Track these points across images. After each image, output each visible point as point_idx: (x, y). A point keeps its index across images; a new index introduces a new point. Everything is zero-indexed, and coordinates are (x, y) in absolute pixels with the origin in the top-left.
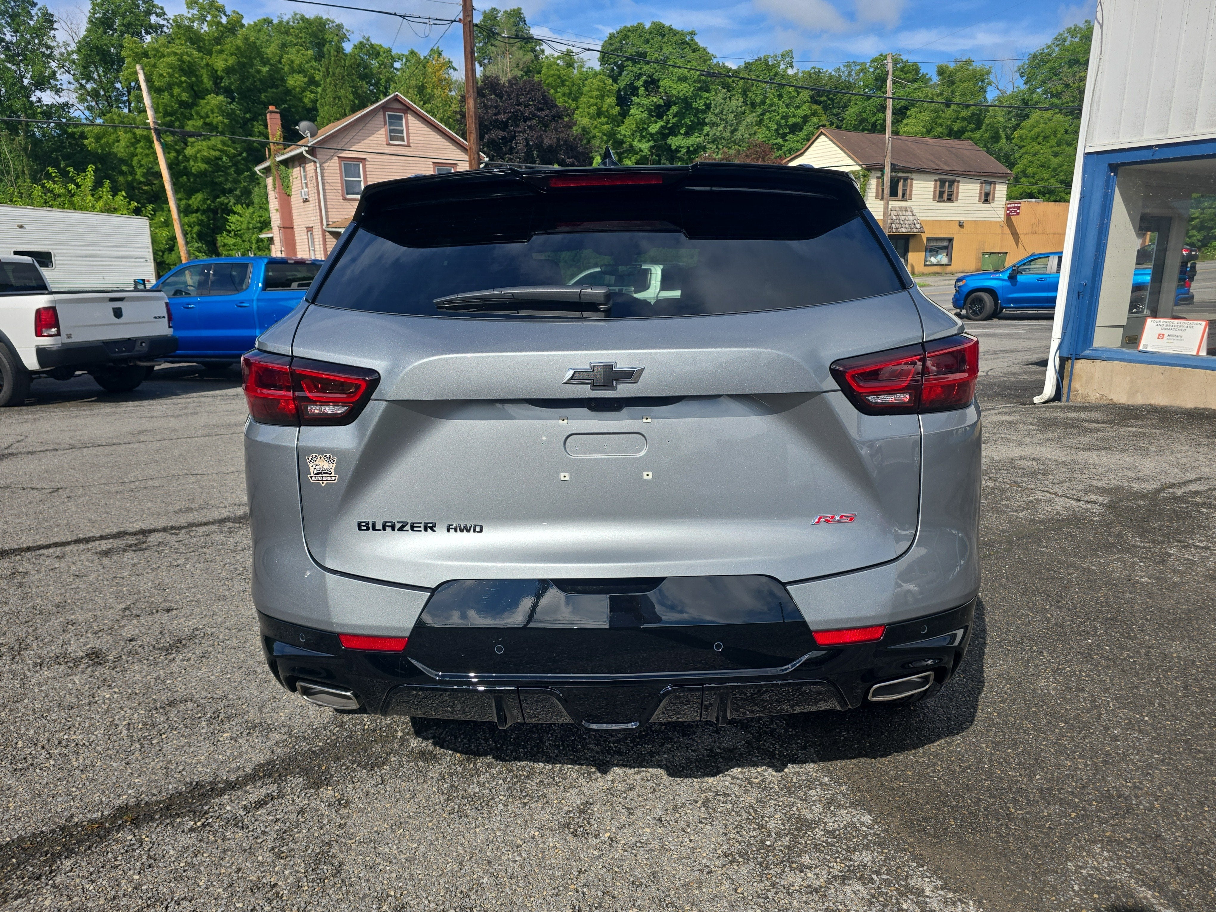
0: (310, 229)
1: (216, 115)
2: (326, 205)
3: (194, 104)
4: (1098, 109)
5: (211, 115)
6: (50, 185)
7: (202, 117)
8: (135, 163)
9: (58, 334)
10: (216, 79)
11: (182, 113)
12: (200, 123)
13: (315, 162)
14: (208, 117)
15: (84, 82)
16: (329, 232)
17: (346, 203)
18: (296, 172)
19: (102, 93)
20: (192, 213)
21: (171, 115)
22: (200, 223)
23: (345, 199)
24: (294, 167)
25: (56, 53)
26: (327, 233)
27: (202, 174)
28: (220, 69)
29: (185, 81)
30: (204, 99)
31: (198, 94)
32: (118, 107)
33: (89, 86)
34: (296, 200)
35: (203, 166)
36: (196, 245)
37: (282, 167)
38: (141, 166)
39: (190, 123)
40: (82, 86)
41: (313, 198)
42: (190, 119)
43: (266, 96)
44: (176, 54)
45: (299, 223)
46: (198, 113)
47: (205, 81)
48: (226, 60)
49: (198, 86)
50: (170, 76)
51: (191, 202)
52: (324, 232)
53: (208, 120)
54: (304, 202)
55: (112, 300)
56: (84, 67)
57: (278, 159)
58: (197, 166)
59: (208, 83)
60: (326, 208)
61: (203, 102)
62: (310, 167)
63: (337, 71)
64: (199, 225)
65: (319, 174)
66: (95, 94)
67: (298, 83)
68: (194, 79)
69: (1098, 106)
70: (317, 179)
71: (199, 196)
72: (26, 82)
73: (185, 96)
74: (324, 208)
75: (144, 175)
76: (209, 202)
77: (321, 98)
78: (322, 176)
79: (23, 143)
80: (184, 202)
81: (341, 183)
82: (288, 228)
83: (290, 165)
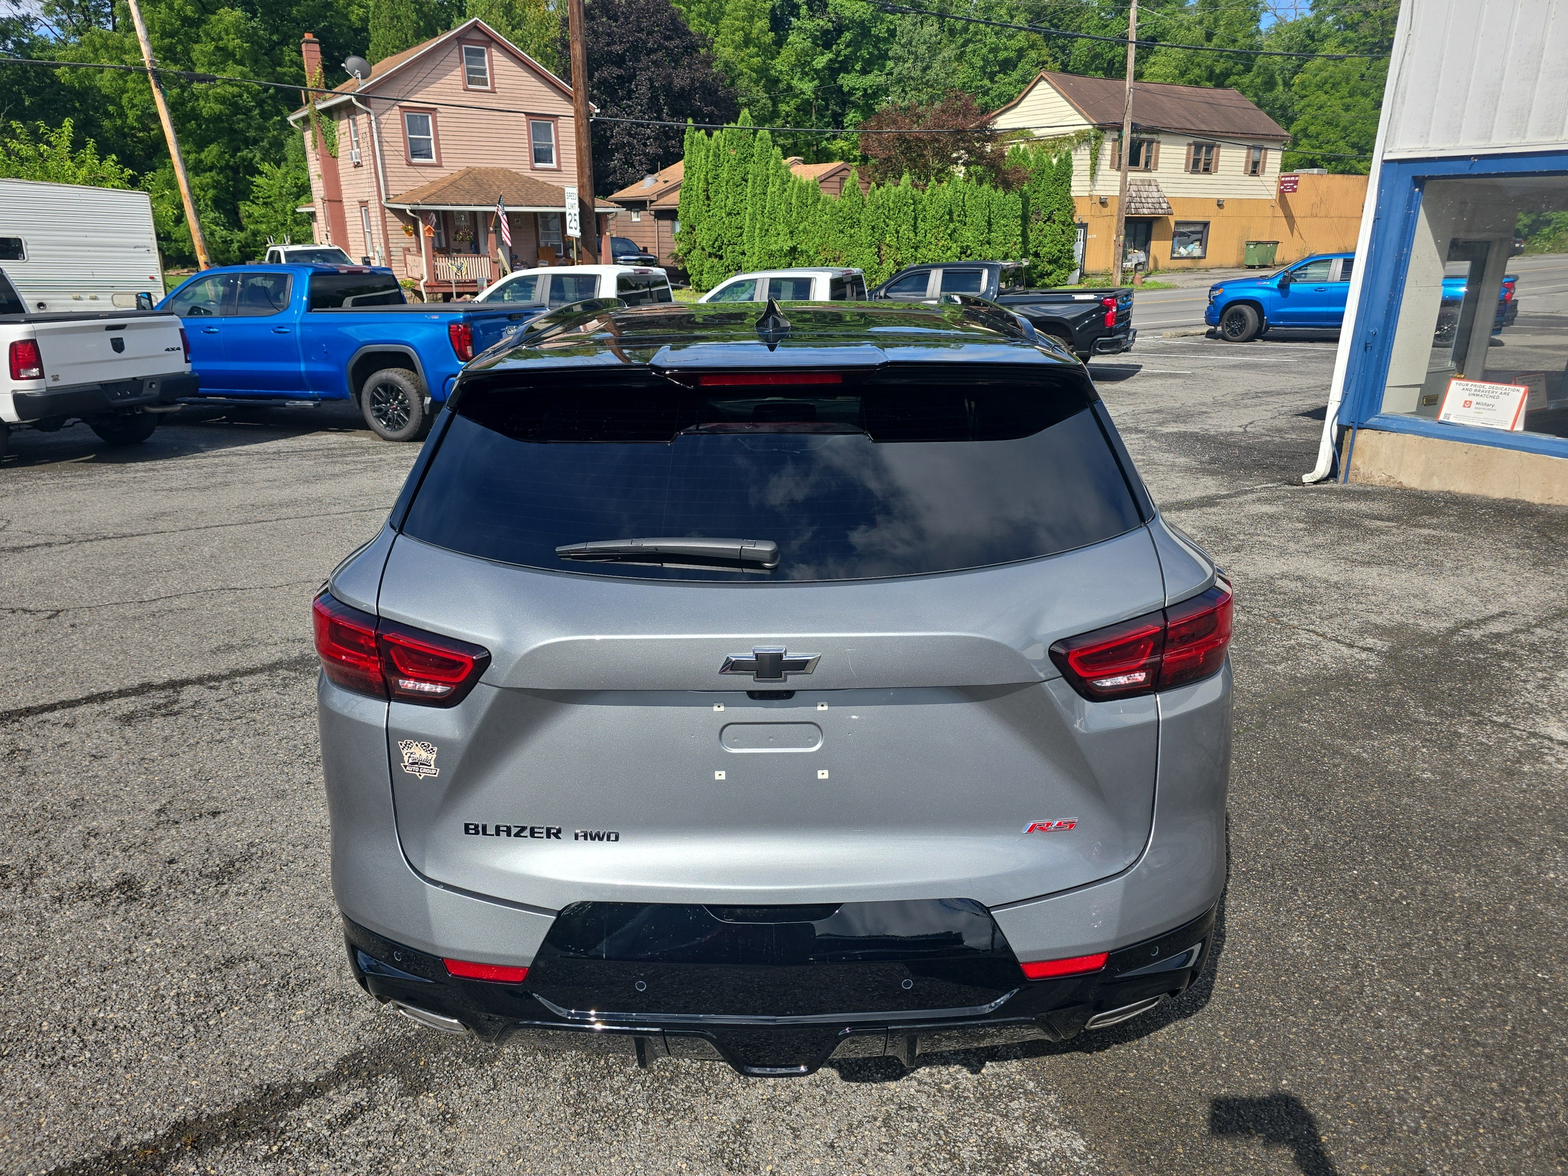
0: (364, 204)
1: (231, 36)
2: (384, 172)
3: (201, 21)
4: (1403, 103)
5: (225, 37)
6: (14, 145)
7: (213, 39)
8: (125, 101)
9: (41, 376)
11: (186, 34)
12: (211, 47)
13: (369, 113)
14: (221, 39)
16: (390, 209)
17: (413, 170)
18: (343, 125)
20: (205, 171)
21: (171, 35)
22: (216, 185)
23: (410, 164)
24: (340, 119)
26: (387, 211)
27: (217, 118)
30: (215, 13)
31: (207, 7)
32: (99, 23)
34: (344, 165)
35: (218, 108)
36: (212, 215)
37: (325, 118)
38: (134, 106)
39: (197, 47)
41: (367, 162)
42: (196, 42)
43: (298, 11)
45: (350, 195)
46: (208, 34)
51: (203, 156)
52: (383, 208)
53: (221, 44)
54: (355, 167)
55: (109, 328)
57: (319, 107)
58: (208, 108)
60: (385, 176)
61: (213, 18)
62: (362, 119)
64: (215, 188)
65: (374, 130)
69: (1404, 98)
70: (372, 136)
71: (214, 149)
73: (189, 10)
74: (382, 176)
75: (139, 119)
76: (227, 156)
77: (373, 18)
78: (379, 133)
80: (193, 156)
81: (405, 142)
82: (334, 201)
83: (335, 116)
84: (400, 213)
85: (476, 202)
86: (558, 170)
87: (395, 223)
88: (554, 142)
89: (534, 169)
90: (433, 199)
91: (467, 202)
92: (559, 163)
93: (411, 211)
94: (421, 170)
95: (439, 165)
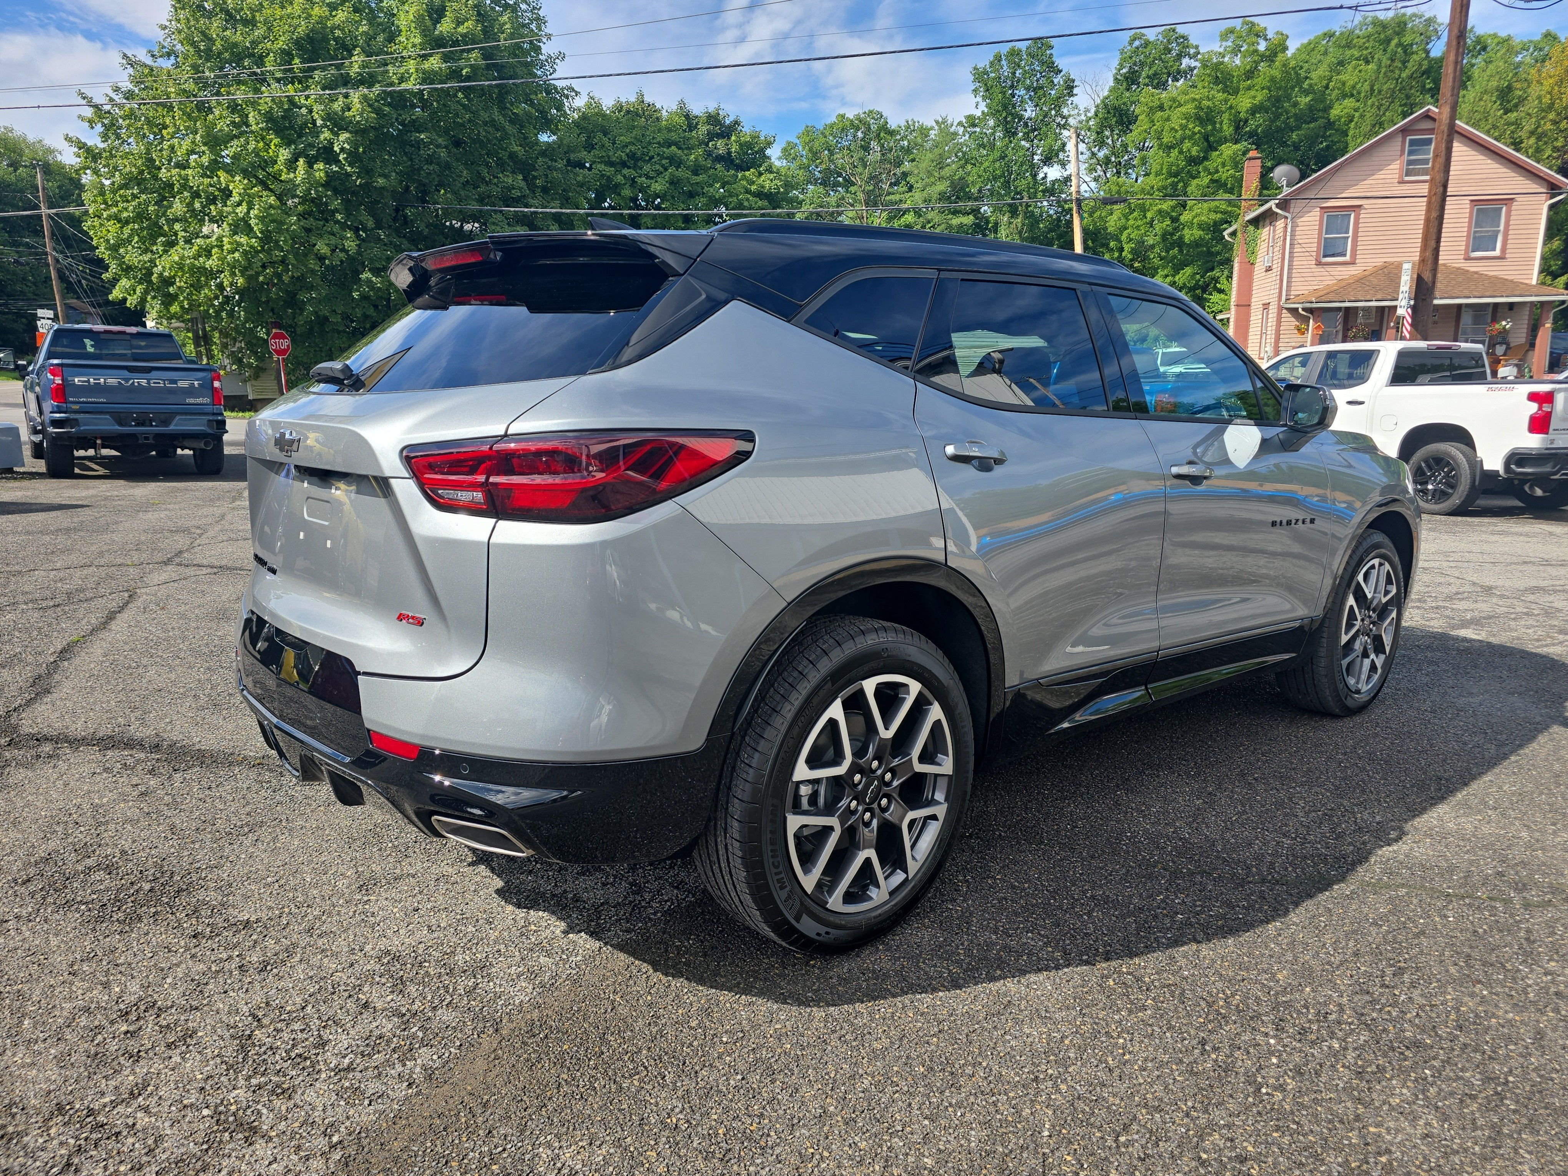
0: (1266, 306)
2: (1289, 273)
3: (1206, 158)
5: (1221, 170)
7: (1210, 173)
8: (1124, 237)
10: (1239, 124)
11: (1189, 172)
12: (1206, 180)
13: (1286, 218)
14: (1217, 171)
15: (1095, 150)
16: (1287, 309)
17: (1320, 269)
18: (1265, 232)
19: (1113, 159)
21: (1175, 175)
23: (1319, 263)
24: (1264, 227)
25: (1072, 121)
26: (1284, 311)
27: (1197, 244)
28: (1245, 109)
29: (1199, 132)
30: (1216, 150)
31: (1210, 145)
33: (1101, 154)
34: (1259, 269)
35: (1198, 233)
37: (1251, 228)
38: (1131, 240)
39: (1194, 182)
40: (1094, 154)
41: (1276, 267)
42: (1194, 178)
44: (1194, 100)
45: (1257, 299)
46: (1206, 169)
47: (1225, 127)
48: (1254, 97)
49: (1213, 135)
50: (1184, 127)
52: (1280, 309)
53: (1216, 176)
54: (1267, 271)
56: (1098, 133)
57: (1247, 218)
58: (1189, 235)
59: (1228, 129)
60: (1289, 278)
61: (1215, 154)
62: (1280, 224)
63: (1385, 87)
65: (1288, 234)
66: (1107, 161)
67: (1346, 111)
68: (1210, 127)
70: (1285, 239)
71: (1188, 271)
72: (1036, 158)
73: (1194, 151)
74: (1287, 278)
75: (1133, 251)
76: (1198, 277)
78: (1291, 236)
79: (1019, 225)
81: (1319, 243)
82: (1244, 306)
83: (1261, 224)
84: (1294, 311)
85: (1379, 297)
86: (1501, 258)
87: (1289, 321)
88: (1502, 228)
89: (1468, 259)
90: (1330, 297)
91: (1368, 298)
92: (1504, 249)
93: (1303, 309)
94: (1328, 268)
95: (1353, 263)
